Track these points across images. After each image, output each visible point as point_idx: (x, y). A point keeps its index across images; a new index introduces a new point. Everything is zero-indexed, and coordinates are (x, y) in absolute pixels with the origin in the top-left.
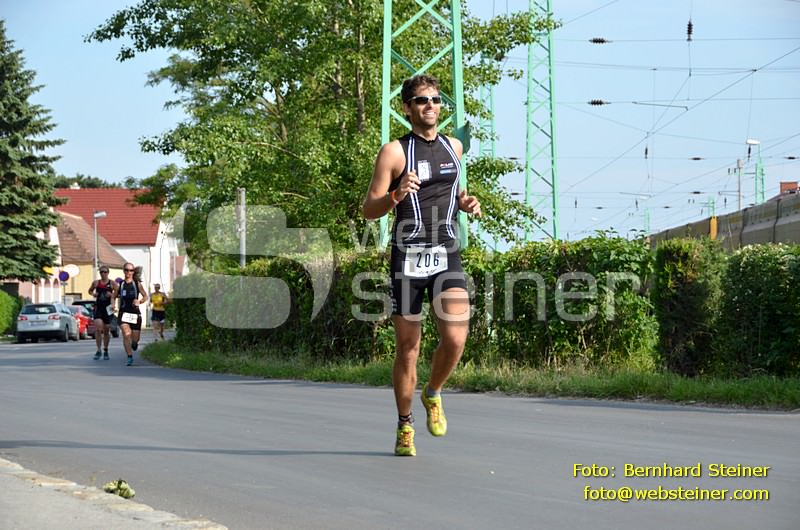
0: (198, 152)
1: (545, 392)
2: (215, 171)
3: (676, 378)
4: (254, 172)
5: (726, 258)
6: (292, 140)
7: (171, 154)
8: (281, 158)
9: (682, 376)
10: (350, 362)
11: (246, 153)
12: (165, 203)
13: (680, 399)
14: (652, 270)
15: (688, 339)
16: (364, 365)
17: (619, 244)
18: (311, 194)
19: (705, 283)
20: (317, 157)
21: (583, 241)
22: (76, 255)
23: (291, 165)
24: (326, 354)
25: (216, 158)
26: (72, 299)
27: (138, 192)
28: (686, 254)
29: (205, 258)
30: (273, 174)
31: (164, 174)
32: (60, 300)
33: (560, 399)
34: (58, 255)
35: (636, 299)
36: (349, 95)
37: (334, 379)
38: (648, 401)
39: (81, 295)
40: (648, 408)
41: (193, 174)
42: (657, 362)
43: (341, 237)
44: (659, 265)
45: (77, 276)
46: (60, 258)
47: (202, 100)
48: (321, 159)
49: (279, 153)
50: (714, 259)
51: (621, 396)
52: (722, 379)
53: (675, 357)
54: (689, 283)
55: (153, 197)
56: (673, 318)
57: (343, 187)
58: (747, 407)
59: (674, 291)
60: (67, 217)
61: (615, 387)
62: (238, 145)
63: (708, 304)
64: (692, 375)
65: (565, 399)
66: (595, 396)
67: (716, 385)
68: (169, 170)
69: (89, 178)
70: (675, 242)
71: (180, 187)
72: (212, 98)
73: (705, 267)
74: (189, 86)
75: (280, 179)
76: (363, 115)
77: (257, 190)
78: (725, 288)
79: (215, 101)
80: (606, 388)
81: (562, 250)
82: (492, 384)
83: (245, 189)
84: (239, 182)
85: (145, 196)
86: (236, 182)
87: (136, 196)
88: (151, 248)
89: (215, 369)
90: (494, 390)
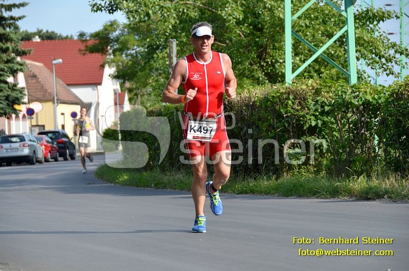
2: (149, 25)
4: (182, 25)
7: (115, 13)
8: (204, 14)
10: (265, 178)
11: (175, 10)
12: (111, 51)
16: (277, 179)
18: (227, 41)
20: (232, 11)
22: (39, 95)
23: (211, 18)
24: (245, 172)
25: (151, 15)
26: (37, 130)
27: (89, 43)
29: (143, 95)
31: (109, 28)
32: (28, 131)
34: (25, 95)
39: (44, 126)
41: (134, 29)
43: (253, 76)
45: (41, 111)
46: (27, 97)
48: (235, 13)
49: (201, 10)
55: (100, 47)
57: (254, 35)
60: (31, 65)
68: (113, 25)
69: (47, 32)
71: (122, 38)
77: (185, 40)
82: (381, 193)
83: (175, 40)
84: (170, 34)
85: (93, 46)
86: (167, 34)
87: (86, 46)
88: (99, 87)
89: (155, 185)
90: (383, 198)
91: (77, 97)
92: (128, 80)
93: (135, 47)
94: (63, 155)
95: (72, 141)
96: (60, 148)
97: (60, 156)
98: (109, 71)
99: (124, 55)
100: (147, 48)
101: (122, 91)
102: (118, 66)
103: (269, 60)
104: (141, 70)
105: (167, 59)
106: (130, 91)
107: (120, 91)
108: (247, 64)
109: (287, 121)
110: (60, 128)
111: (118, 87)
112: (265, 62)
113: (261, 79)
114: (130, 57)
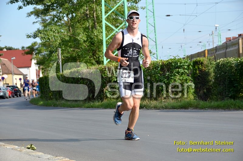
0: (44, 38)
1: (160, 108)
2: (49, 43)
3: (201, 102)
4: (62, 43)
5: (215, 63)
6: (74, 32)
7: (36, 38)
8: (71, 38)
9: (203, 101)
10: (97, 101)
11: (60, 37)
12: (35, 54)
13: (203, 108)
14: (191, 68)
15: (204, 89)
16: (101, 102)
17: (180, 60)
18: (81, 49)
19: (208, 71)
20: (82, 37)
21: (169, 60)
22: (6, 72)
23: (74, 40)
24: (89, 99)
25: (50, 39)
26: (6, 85)
27: (26, 51)
28: (202, 63)
29: (48, 71)
30: (69, 43)
31: (34, 45)
32: (2, 86)
33: (165, 110)
35: (187, 77)
36: (91, 17)
37: (92, 107)
38: (192, 109)
39: (8, 84)
40: (193, 112)
41: (44, 45)
42: (195, 97)
43: (91, 62)
44: (194, 66)
45: (7, 78)
46: (1, 73)
47: (44, 21)
48: (83, 38)
49: (70, 36)
50: (211, 64)
51: (184, 108)
52: (216, 101)
53: (200, 95)
54: (204, 71)
55: (30, 52)
56: (199, 83)
57: (91, 46)
58: (224, 110)
59: (199, 74)
61: (182, 106)
62: (57, 35)
63: (210, 78)
64: (206, 100)
65: (166, 110)
66: (176, 109)
67: (214, 103)
68: (35, 43)
69: (9, 47)
70: (198, 59)
71: (39, 49)
72: (47, 20)
73: (208, 66)
74: (40, 17)
75: (71, 45)
76: (96, 23)
77: (64, 48)
78: (215, 72)
79: (48, 21)
80: (179, 106)
81: (163, 63)
82: (143, 106)
83: (60, 48)
84: (58, 46)
85: (28, 52)
86: (57, 46)
87: (25, 52)
88: (30, 68)
89: (54, 105)
90: (143, 108)
91: (21, 72)
92: (42, 65)
93: (44, 52)
94: (16, 95)
95: (20, 89)
96: (15, 92)
97: (15, 95)
98: (34, 62)
99: (40, 55)
100: (49, 52)
101: (39, 69)
102: (37, 60)
103: (97, 56)
104: (47, 61)
105: (57, 56)
106: (43, 69)
107: (38, 70)
108: (88, 57)
109: (105, 79)
110: (15, 84)
111: (37, 68)
112: (96, 57)
113: (94, 63)
114: (42, 56)
